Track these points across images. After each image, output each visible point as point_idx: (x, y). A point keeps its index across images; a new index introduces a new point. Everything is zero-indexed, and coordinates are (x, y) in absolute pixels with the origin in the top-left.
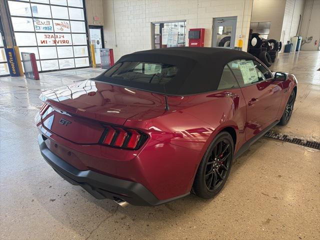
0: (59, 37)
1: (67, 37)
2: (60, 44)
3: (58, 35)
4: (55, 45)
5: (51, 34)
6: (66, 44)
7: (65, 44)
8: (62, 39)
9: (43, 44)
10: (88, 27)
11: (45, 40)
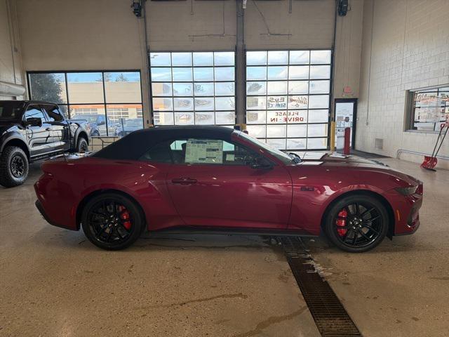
0: (292, 113)
1: (302, 114)
2: (292, 122)
3: (292, 112)
4: (285, 122)
5: (283, 112)
6: (300, 122)
7: (298, 122)
8: (295, 116)
9: (273, 122)
10: (333, 101)
11: (276, 117)
